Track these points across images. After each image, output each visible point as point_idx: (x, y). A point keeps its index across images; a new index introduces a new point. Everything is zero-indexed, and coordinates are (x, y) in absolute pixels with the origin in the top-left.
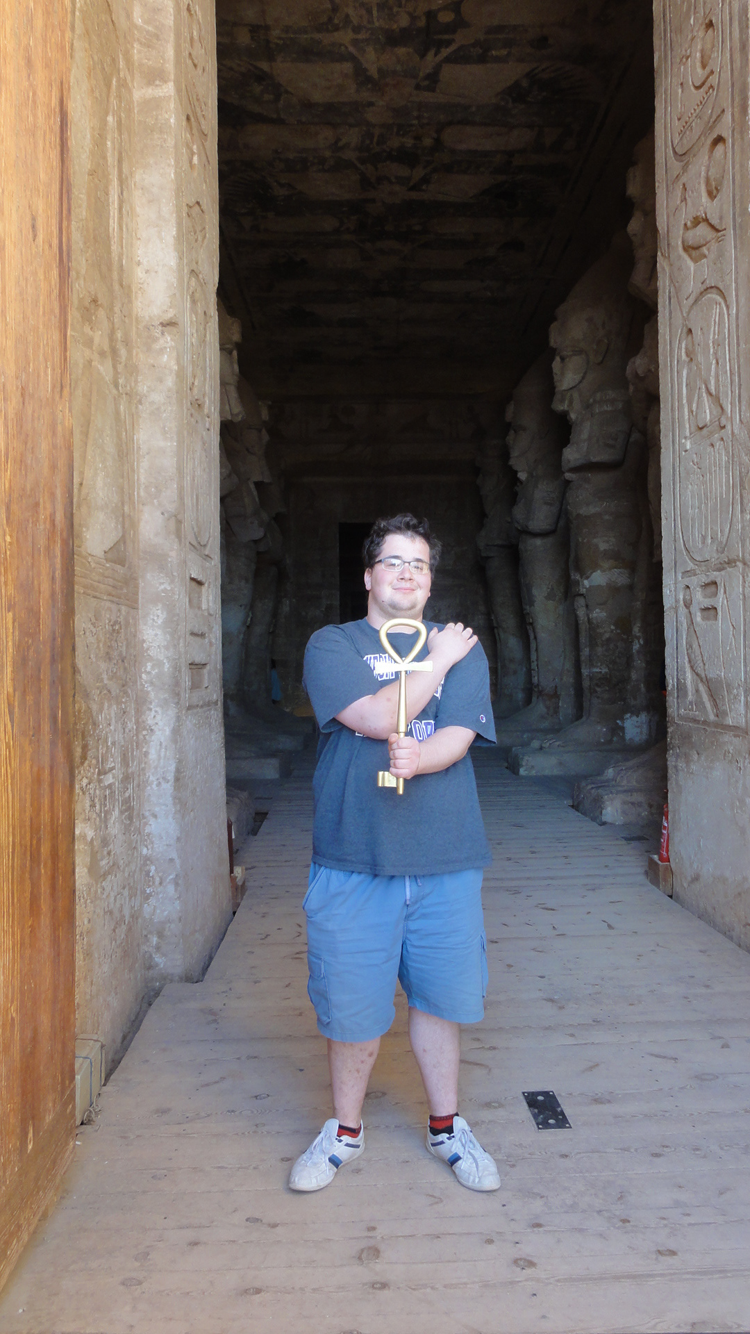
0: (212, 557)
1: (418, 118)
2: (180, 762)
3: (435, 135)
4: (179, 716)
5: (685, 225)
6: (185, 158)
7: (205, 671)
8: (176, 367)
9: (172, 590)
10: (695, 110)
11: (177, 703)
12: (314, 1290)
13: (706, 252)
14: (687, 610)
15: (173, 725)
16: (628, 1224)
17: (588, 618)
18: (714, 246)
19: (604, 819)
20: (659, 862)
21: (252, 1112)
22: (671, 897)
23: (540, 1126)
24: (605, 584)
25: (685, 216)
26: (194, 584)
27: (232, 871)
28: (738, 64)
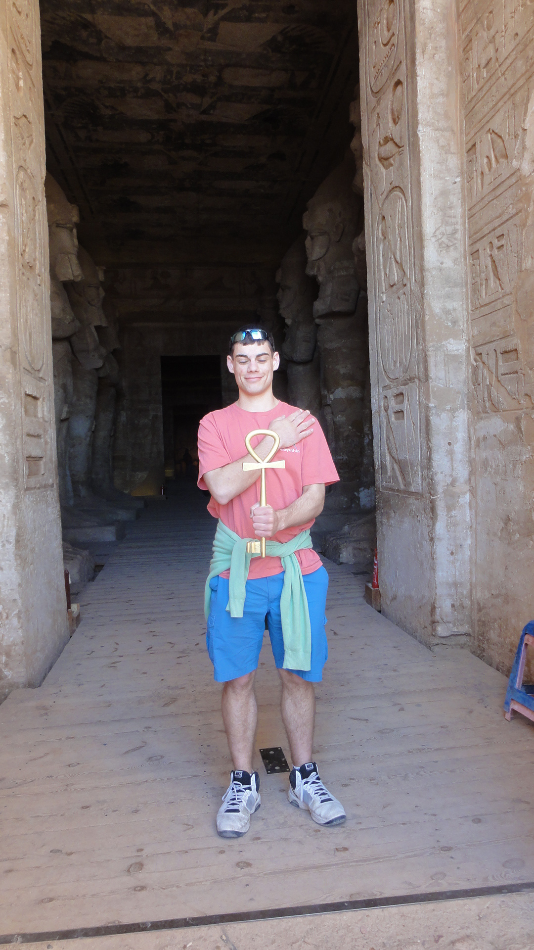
0: (46, 379)
1: (205, 60)
2: (19, 528)
3: (217, 74)
4: (17, 495)
5: (380, 142)
6: (11, 81)
7: (42, 463)
8: (7, 238)
9: (9, 402)
10: (384, 61)
11: (16, 486)
12: (93, 895)
13: (392, 162)
14: (386, 413)
15: (13, 502)
16: (318, 833)
17: (334, 422)
18: (397, 157)
19: (341, 560)
20: (372, 588)
21: (65, 776)
22: (380, 612)
23: (269, 772)
24: (344, 397)
25: (379, 137)
26: (29, 399)
27: (69, 607)
28: (409, 29)
